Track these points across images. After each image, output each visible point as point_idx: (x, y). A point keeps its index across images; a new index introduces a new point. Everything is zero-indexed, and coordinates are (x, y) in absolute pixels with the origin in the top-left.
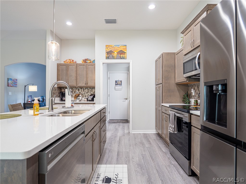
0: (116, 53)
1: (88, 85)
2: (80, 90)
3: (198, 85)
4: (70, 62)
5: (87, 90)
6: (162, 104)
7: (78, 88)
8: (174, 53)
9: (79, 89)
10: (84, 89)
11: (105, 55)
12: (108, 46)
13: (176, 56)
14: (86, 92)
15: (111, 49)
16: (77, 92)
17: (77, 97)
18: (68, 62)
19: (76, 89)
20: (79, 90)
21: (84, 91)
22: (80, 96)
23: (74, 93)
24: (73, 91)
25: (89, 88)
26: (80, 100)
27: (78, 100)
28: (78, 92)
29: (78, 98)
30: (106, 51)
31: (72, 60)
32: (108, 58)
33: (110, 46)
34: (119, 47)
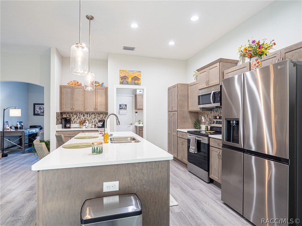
0: (130, 78)
1: (97, 110)
2: (86, 115)
4: (75, 84)
5: (94, 116)
6: (177, 130)
7: (83, 114)
8: (188, 85)
9: (85, 114)
10: (91, 114)
11: (119, 80)
12: (122, 70)
13: (189, 87)
14: (92, 118)
15: (125, 74)
16: (82, 118)
17: (83, 123)
18: (72, 85)
19: (80, 114)
20: (84, 116)
21: (90, 117)
22: (87, 123)
23: (78, 119)
24: (77, 117)
25: (96, 114)
26: (86, 127)
27: (84, 127)
28: (83, 117)
29: (84, 124)
30: (120, 76)
31: (76, 82)
32: (122, 83)
33: (124, 71)
34: (134, 73)
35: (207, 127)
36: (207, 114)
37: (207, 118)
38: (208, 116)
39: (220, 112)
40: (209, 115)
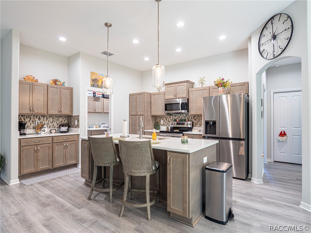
0: (100, 82)
1: (62, 113)
2: (42, 119)
3: (166, 117)
4: (32, 80)
5: (52, 119)
6: (145, 131)
7: (38, 117)
9: (41, 117)
10: (48, 117)
11: (89, 82)
12: (94, 73)
13: (152, 96)
14: (50, 122)
15: (96, 77)
16: (36, 122)
17: (41, 128)
18: (30, 80)
19: (35, 117)
20: (39, 119)
21: (48, 120)
22: (45, 127)
23: (32, 123)
24: (31, 121)
25: (54, 117)
26: (45, 132)
27: (43, 132)
28: (39, 121)
29: (42, 130)
30: (91, 78)
31: (32, 77)
32: (93, 86)
33: (95, 73)
34: (103, 77)
35: (168, 127)
36: (166, 118)
37: (165, 121)
38: (166, 119)
39: (178, 116)
40: (168, 119)
